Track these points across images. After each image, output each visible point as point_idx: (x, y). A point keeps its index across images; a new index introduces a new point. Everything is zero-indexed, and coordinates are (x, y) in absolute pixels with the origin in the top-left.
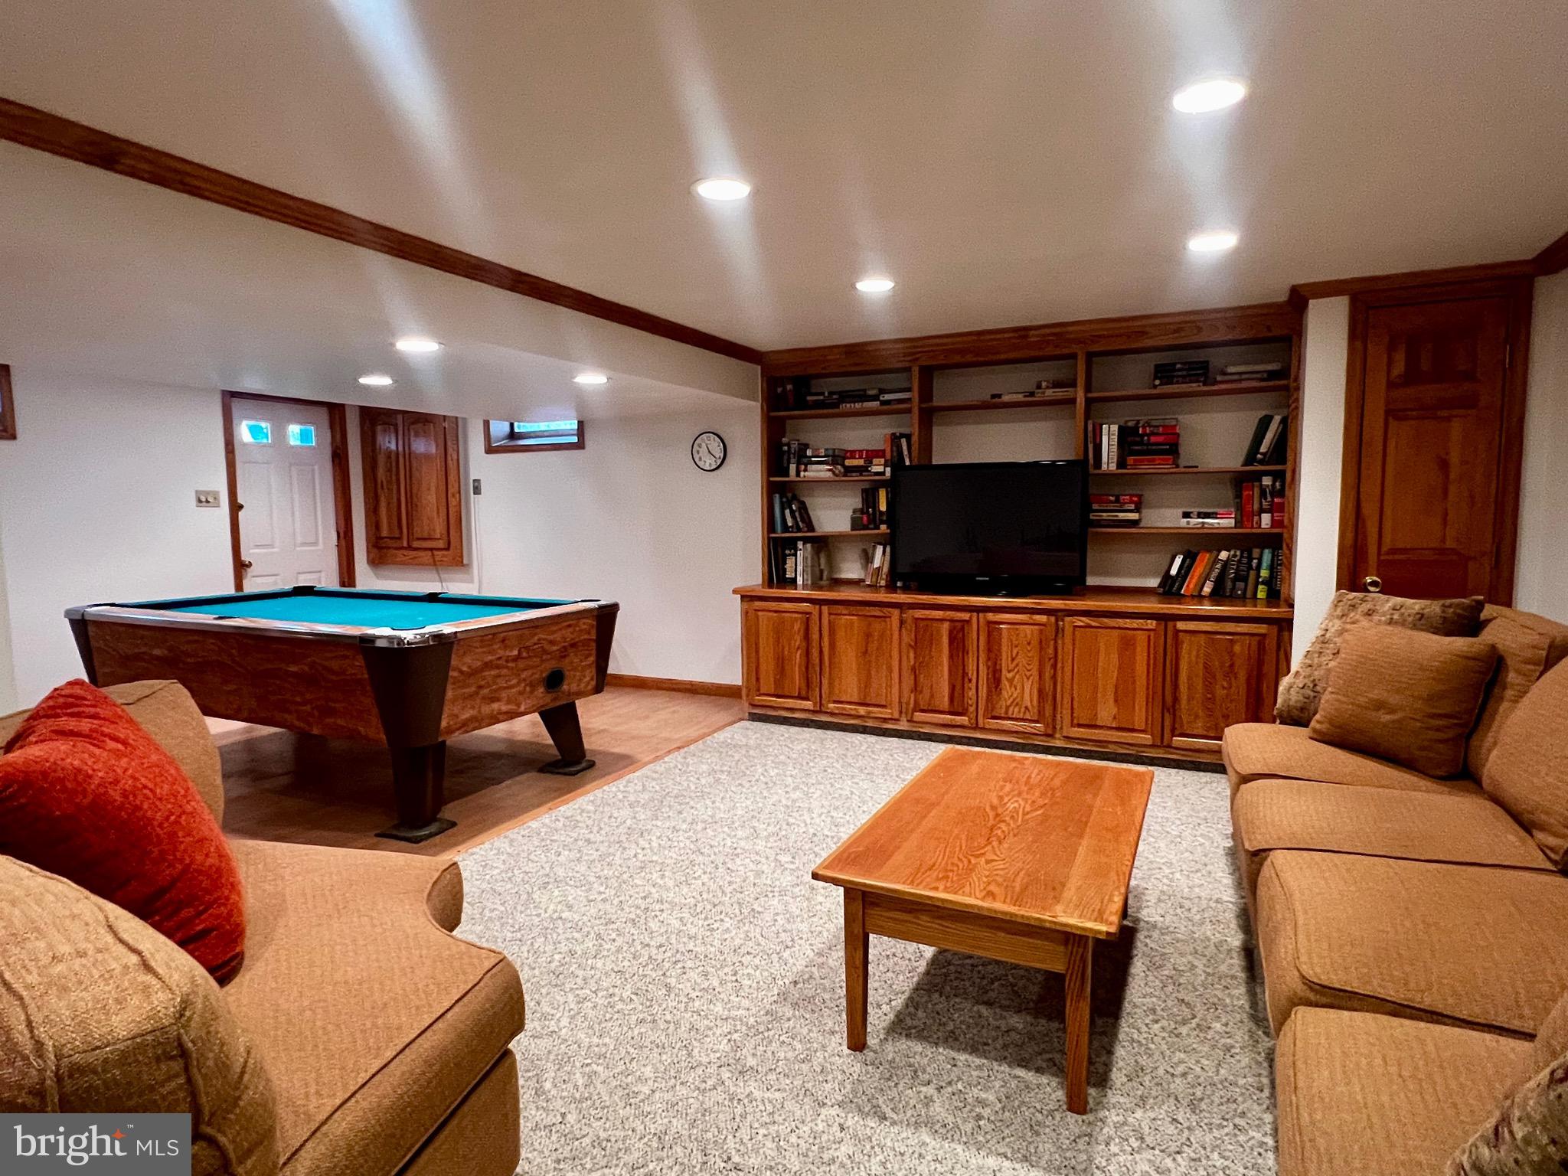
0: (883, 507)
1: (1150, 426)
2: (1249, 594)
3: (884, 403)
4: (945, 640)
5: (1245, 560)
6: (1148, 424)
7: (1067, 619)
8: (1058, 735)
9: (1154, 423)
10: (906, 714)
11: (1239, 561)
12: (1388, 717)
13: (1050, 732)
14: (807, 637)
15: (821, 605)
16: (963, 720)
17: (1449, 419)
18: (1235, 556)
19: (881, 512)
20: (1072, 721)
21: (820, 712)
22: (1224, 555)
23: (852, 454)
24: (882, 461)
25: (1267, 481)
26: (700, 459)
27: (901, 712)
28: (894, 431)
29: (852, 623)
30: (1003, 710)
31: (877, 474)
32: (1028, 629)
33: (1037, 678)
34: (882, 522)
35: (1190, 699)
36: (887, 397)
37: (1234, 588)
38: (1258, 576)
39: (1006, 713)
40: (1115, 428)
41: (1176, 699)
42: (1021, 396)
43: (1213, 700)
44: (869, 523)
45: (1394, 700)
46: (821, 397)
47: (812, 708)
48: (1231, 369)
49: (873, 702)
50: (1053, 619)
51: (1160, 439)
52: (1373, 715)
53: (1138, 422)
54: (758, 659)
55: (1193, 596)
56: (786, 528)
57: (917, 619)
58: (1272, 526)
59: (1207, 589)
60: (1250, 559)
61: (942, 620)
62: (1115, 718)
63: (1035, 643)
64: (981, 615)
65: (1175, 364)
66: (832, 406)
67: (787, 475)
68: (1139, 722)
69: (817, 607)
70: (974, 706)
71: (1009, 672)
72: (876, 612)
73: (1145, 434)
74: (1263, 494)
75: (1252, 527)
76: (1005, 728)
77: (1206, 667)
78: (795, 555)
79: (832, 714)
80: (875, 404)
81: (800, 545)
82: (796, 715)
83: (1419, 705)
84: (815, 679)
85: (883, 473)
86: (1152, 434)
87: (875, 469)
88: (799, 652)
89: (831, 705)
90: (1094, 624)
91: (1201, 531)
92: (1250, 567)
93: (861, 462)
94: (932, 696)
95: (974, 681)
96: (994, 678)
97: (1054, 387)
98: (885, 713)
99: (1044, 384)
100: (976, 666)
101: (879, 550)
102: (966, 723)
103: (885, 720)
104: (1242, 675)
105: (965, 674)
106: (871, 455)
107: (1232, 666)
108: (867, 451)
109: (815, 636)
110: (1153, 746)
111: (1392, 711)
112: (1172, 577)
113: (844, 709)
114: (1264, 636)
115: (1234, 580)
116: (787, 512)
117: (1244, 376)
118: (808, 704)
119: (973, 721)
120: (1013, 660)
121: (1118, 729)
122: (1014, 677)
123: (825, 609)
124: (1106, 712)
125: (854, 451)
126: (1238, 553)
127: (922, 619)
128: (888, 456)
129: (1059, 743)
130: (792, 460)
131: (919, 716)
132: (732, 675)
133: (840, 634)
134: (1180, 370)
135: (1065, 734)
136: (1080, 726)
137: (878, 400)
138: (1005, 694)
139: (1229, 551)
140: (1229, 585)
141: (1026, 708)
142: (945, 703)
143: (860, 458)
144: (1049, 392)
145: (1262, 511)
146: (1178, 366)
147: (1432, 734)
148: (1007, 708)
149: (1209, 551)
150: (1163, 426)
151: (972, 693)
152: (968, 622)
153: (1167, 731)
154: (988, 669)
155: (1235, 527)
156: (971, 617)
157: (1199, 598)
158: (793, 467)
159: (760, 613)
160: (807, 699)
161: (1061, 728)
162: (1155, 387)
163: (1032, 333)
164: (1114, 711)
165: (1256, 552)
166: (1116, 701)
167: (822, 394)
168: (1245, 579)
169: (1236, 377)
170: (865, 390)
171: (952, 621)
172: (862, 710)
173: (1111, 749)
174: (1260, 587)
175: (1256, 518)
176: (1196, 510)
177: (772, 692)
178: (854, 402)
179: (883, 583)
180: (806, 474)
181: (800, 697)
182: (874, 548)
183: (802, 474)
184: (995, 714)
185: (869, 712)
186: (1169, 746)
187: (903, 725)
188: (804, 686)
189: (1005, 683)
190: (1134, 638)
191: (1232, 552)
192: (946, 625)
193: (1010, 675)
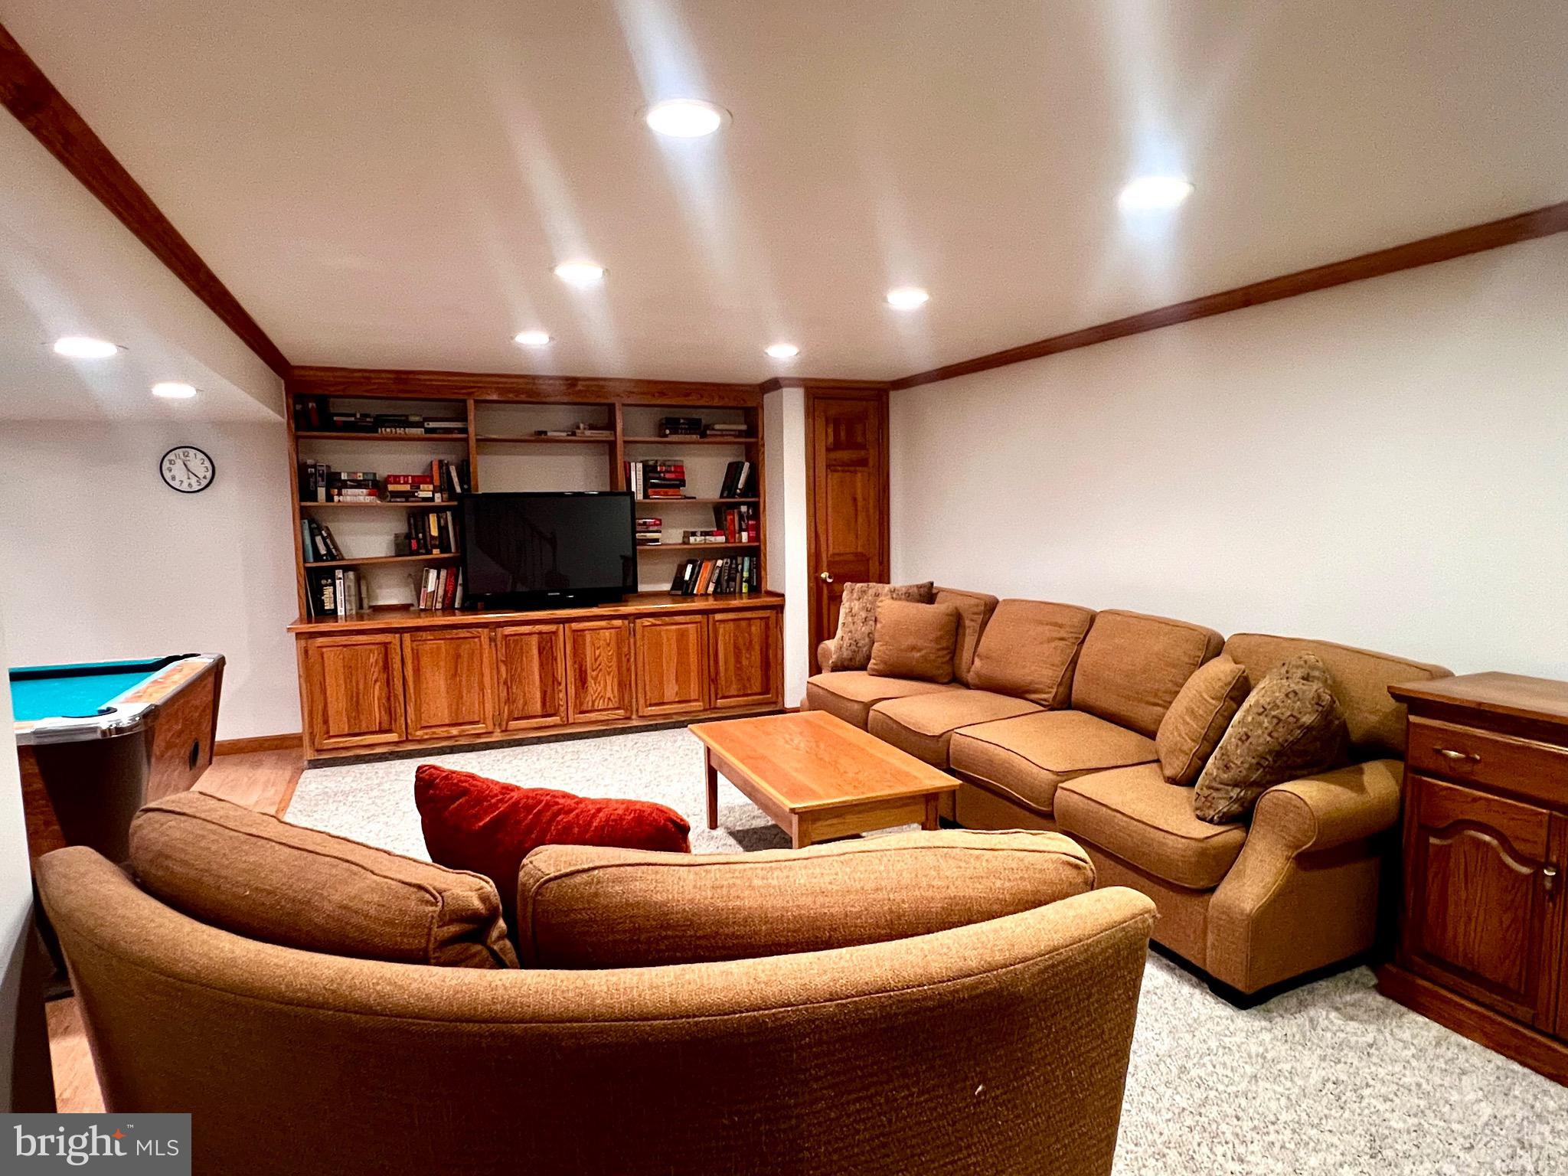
0: (435, 532)
1: (664, 465)
2: (737, 590)
3: (428, 431)
4: (535, 652)
5: (734, 566)
6: (663, 464)
7: (638, 621)
8: (634, 717)
9: (667, 463)
10: (500, 725)
11: (730, 566)
12: (919, 654)
13: (628, 715)
14: (386, 667)
15: (401, 633)
16: (555, 720)
17: (855, 472)
18: (727, 563)
19: (433, 538)
20: (646, 702)
21: (407, 740)
22: (720, 563)
23: (396, 479)
24: (431, 487)
25: (744, 509)
26: (173, 478)
27: (494, 725)
28: (442, 457)
29: (439, 648)
30: (590, 704)
31: (425, 499)
32: (607, 633)
33: (616, 673)
34: (436, 547)
35: (726, 670)
36: (432, 425)
37: (728, 586)
38: (742, 577)
39: (593, 705)
40: (640, 466)
41: (717, 673)
42: (564, 434)
43: (740, 669)
44: (419, 548)
45: (920, 643)
46: (353, 419)
47: (396, 740)
48: (717, 427)
49: (467, 719)
50: (626, 622)
51: (672, 476)
52: (910, 655)
53: (657, 461)
54: (325, 699)
55: (702, 595)
56: (317, 556)
57: (507, 636)
58: (749, 541)
59: (711, 589)
60: (737, 565)
61: (530, 634)
62: (677, 694)
63: (613, 643)
64: (567, 625)
65: (679, 419)
66: (367, 428)
67: (316, 500)
68: (694, 695)
69: (397, 636)
70: (565, 707)
71: (593, 671)
72: (463, 633)
73: (661, 472)
74: (741, 517)
75: (735, 542)
76: (593, 719)
77: (736, 646)
78: (334, 585)
79: (420, 741)
80: (420, 431)
81: (339, 573)
82: (378, 750)
83: (933, 645)
84: (400, 711)
85: (432, 499)
86: (667, 472)
87: (422, 494)
88: (378, 684)
89: (419, 733)
90: (658, 622)
91: (703, 546)
92: (737, 571)
93: (407, 488)
94: (525, 703)
95: (564, 684)
96: (581, 680)
97: (590, 429)
98: (480, 728)
99: (582, 426)
100: (565, 670)
101: (433, 574)
102: (559, 722)
103: (478, 735)
104: (757, 647)
105: (554, 679)
106: (417, 482)
107: (751, 642)
108: (413, 477)
109: (397, 665)
110: (705, 710)
111: (920, 650)
112: (687, 581)
113: (434, 733)
114: (768, 618)
115: (728, 581)
116: (318, 539)
117: (724, 433)
118: (393, 737)
119: (565, 719)
120: (596, 660)
121: (679, 702)
122: (598, 675)
123: (407, 637)
124: (671, 691)
125: (399, 476)
126: (729, 561)
127: (511, 635)
128: (437, 482)
129: (635, 723)
130: (321, 483)
131: (513, 724)
132: (290, 722)
133: (425, 660)
134: (683, 424)
135: (640, 714)
136: (651, 705)
137: (423, 427)
138: (591, 691)
139: (722, 559)
140: (725, 584)
141: (609, 699)
142: (537, 707)
143: (406, 483)
144: (588, 433)
145: (741, 530)
146: (682, 421)
147: (940, 660)
148: (593, 702)
149: (709, 560)
150: (675, 466)
151: (562, 695)
152: (555, 633)
153: (713, 696)
154: (575, 671)
155: (726, 542)
156: (558, 629)
157: (706, 595)
158: (322, 492)
159: (324, 650)
160: (389, 731)
161: (637, 711)
162: (666, 436)
163: (580, 383)
164: (676, 688)
165: (739, 559)
166: (677, 681)
167: (354, 415)
168: (734, 580)
169: (719, 433)
170: (407, 416)
171: (540, 633)
172: (454, 731)
173: (675, 719)
174: (744, 584)
175: (737, 535)
176: (699, 530)
177: (346, 731)
178: (395, 428)
179: (439, 606)
180: (341, 498)
181: (381, 731)
182: (428, 572)
183: (336, 498)
184: (584, 708)
185: (463, 731)
186: (715, 708)
187: (498, 736)
188: (385, 718)
189: (590, 682)
190: (687, 630)
191: (725, 561)
192: (534, 640)
193: (595, 673)
